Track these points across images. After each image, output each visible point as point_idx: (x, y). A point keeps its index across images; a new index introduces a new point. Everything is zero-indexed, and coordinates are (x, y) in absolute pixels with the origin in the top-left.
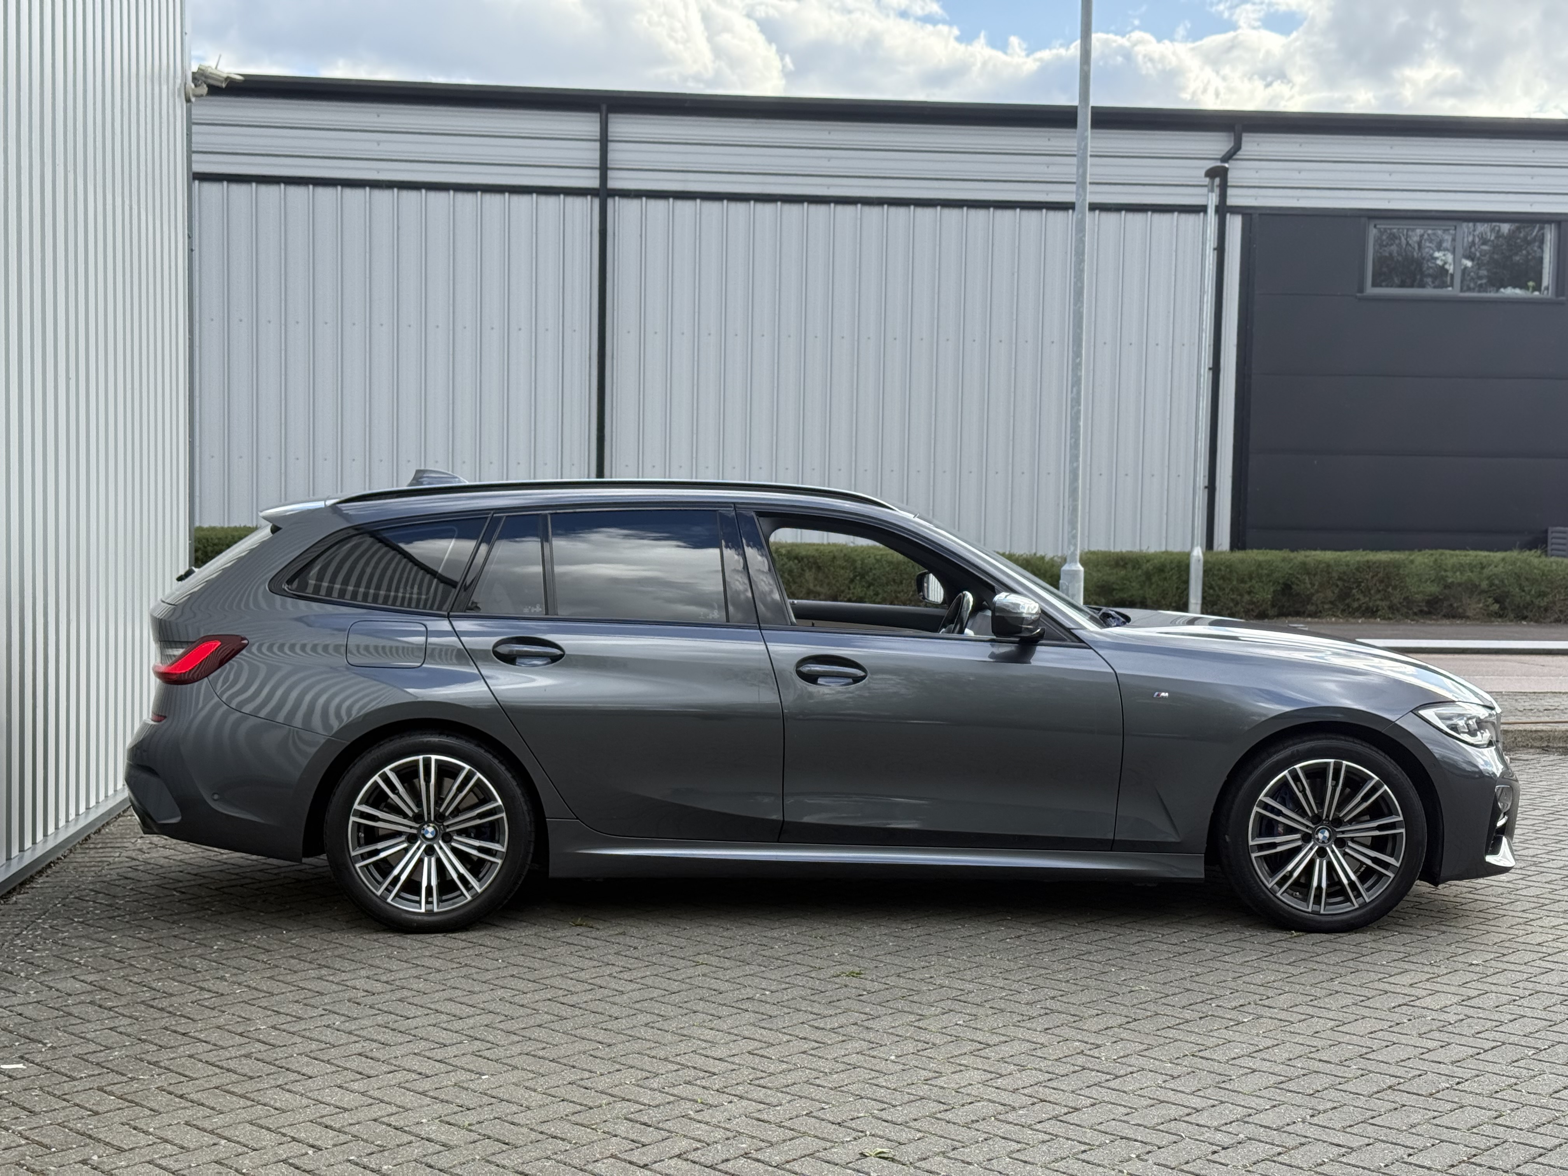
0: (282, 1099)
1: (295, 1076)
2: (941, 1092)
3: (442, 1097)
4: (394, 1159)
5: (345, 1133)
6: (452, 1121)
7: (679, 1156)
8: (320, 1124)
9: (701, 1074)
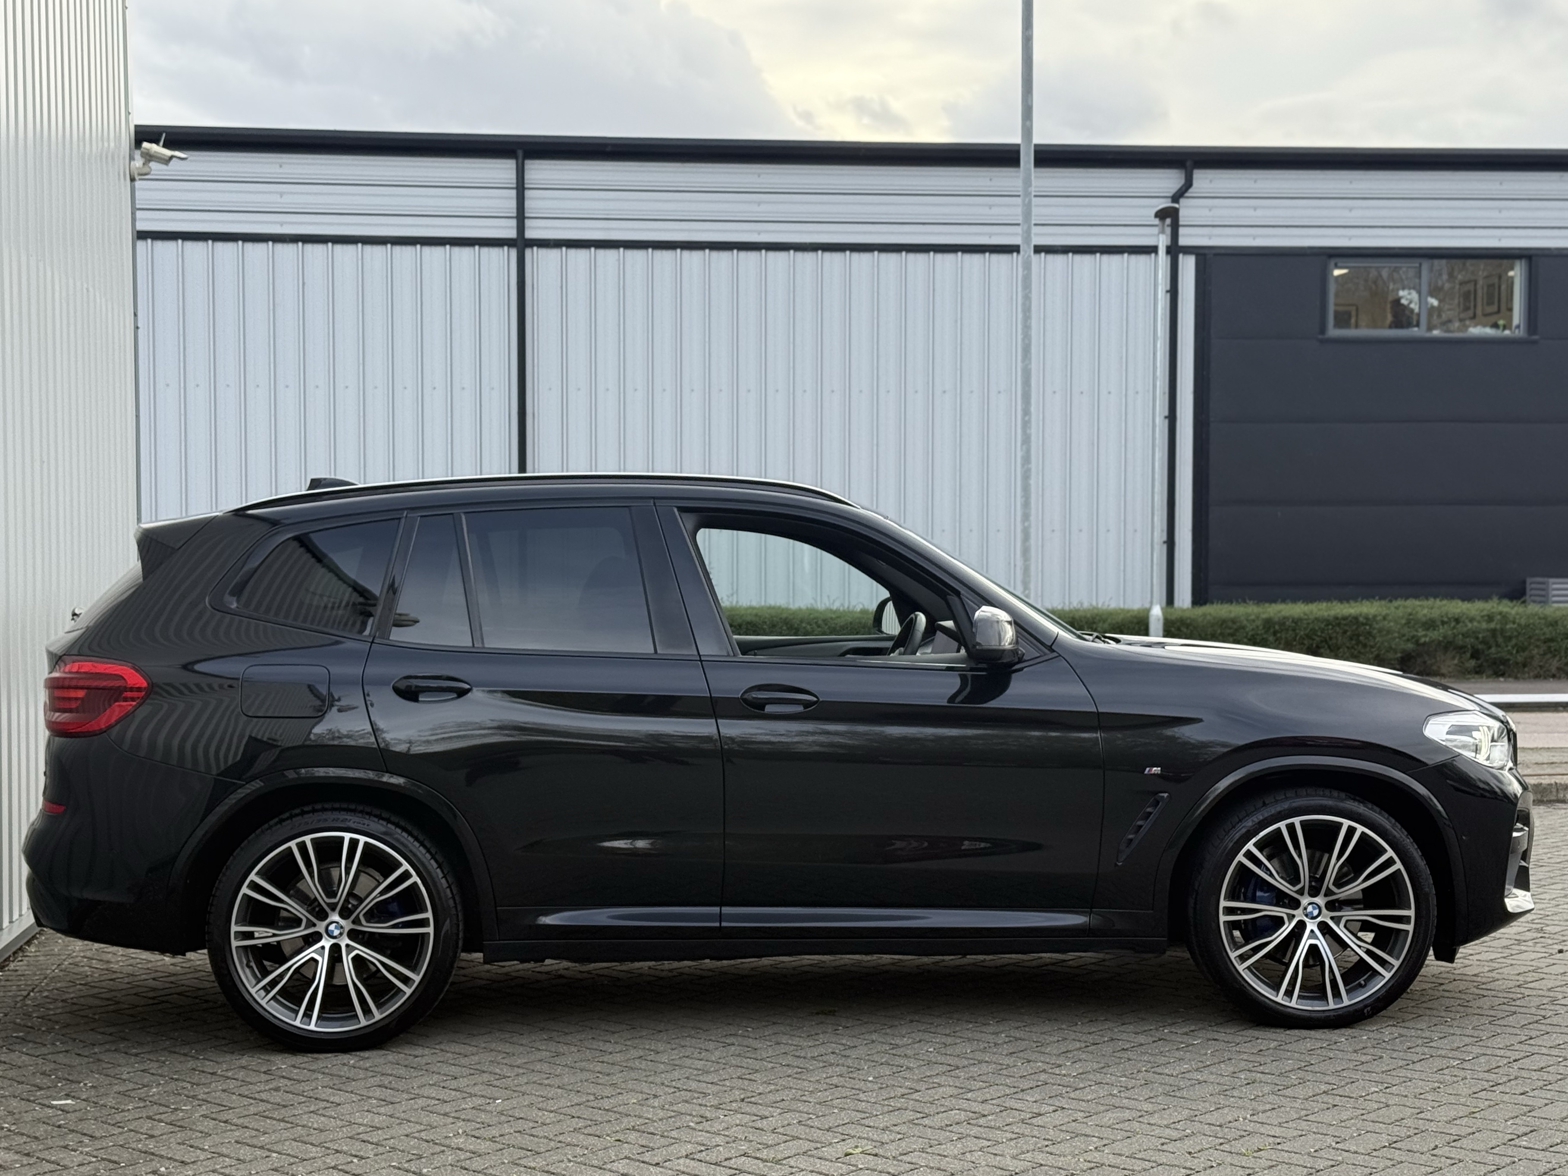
0: (316, 1121)
1: (325, 1104)
2: (917, 1104)
3: (463, 1117)
4: (432, 1164)
5: (382, 1145)
6: (477, 1135)
7: (687, 1157)
8: (357, 1139)
9: (696, 1095)
